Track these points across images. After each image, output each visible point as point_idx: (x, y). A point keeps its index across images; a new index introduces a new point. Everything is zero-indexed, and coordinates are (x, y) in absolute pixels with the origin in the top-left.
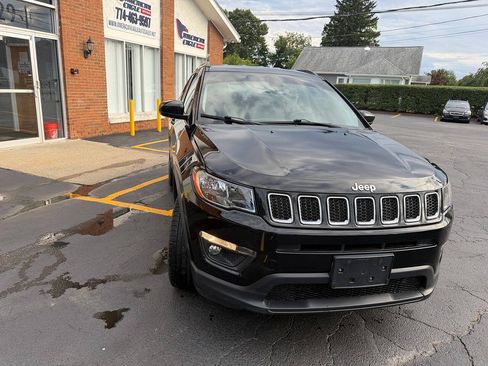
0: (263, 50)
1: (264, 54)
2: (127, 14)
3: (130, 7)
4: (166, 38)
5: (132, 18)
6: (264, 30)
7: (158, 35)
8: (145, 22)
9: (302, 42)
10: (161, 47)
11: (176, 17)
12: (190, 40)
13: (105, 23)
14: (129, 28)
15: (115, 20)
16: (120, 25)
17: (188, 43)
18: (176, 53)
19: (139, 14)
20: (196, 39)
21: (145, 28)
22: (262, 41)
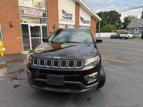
0: (120, 22)
1: (120, 23)
2: (65, 17)
3: (66, 15)
4: (77, 22)
5: (67, 18)
6: (120, 15)
7: (75, 22)
8: (71, 19)
9: (134, 18)
10: (75, 25)
11: (80, 16)
12: (84, 22)
13: (59, 20)
14: (66, 21)
15: (62, 19)
16: (64, 20)
17: (84, 23)
18: (80, 26)
19: (69, 17)
20: (87, 21)
21: (71, 20)
22: (119, 19)
